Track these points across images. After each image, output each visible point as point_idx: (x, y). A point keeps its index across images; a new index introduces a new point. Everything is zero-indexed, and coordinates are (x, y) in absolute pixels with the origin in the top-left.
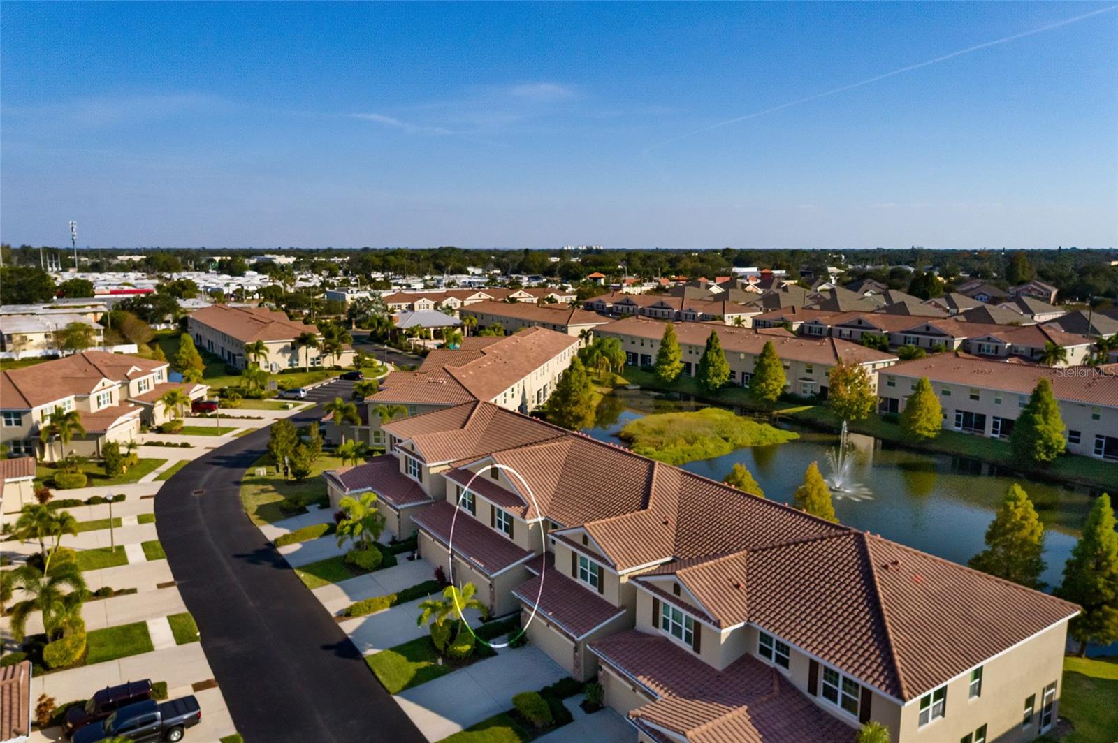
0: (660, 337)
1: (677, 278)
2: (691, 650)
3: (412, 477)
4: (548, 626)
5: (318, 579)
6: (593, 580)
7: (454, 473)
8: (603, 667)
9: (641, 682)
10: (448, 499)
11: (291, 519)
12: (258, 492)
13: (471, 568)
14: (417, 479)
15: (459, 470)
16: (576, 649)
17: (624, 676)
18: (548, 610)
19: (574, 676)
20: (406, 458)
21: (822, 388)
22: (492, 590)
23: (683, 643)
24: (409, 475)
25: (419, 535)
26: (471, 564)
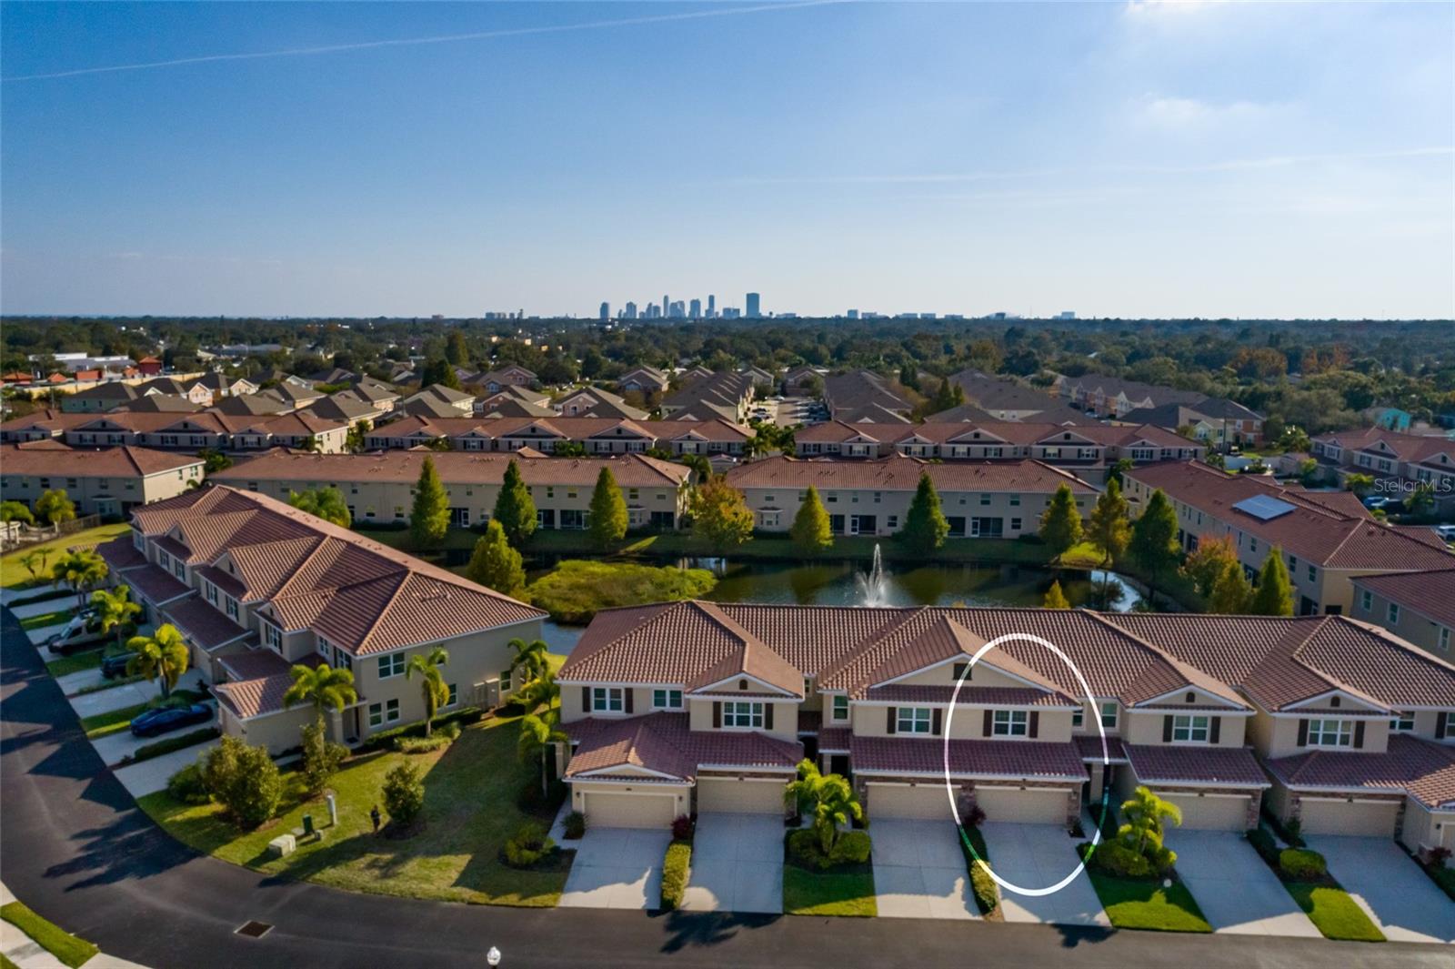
0: (415, 478)
1: (12, 376)
2: (1349, 748)
3: (735, 728)
4: (1201, 795)
5: (851, 902)
6: (1199, 735)
7: (872, 694)
8: (1301, 799)
9: (1370, 787)
10: (859, 731)
11: (577, 873)
12: (377, 872)
13: (1023, 789)
14: (750, 728)
15: (877, 689)
16: (1254, 799)
17: (1334, 795)
18: (1207, 777)
19: (1249, 827)
20: (717, 705)
21: (653, 514)
22: (1074, 798)
23: (1338, 747)
24: (725, 729)
25: (862, 790)
26: (1023, 784)
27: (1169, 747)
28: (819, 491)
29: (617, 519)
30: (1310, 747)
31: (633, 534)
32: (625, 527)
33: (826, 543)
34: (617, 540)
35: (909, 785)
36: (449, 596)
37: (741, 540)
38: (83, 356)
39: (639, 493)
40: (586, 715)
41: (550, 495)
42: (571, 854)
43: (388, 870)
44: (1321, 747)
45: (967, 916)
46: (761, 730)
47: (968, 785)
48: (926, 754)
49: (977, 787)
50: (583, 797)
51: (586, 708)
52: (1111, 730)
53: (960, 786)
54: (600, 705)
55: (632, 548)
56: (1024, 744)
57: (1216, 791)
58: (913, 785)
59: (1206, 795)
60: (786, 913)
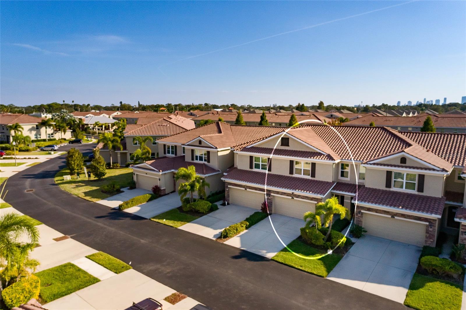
3: (198, 161)
4: (393, 217)
6: (410, 185)
7: (246, 149)
10: (239, 167)
11: (116, 196)
12: (75, 187)
13: (293, 198)
14: (203, 162)
15: (248, 148)
16: (431, 225)
18: (396, 206)
19: (427, 245)
20: (192, 151)
24: (195, 161)
25: (227, 189)
26: (293, 195)
35: (244, 189)
40: (165, 155)
42: (123, 192)
45: (212, 238)
46: (206, 163)
47: (269, 193)
48: (259, 178)
49: (272, 194)
50: (136, 175)
51: (165, 153)
52: (361, 181)
54: (169, 152)
56: (307, 179)
57: (403, 216)
58: (246, 189)
59: (396, 217)
60: (150, 219)
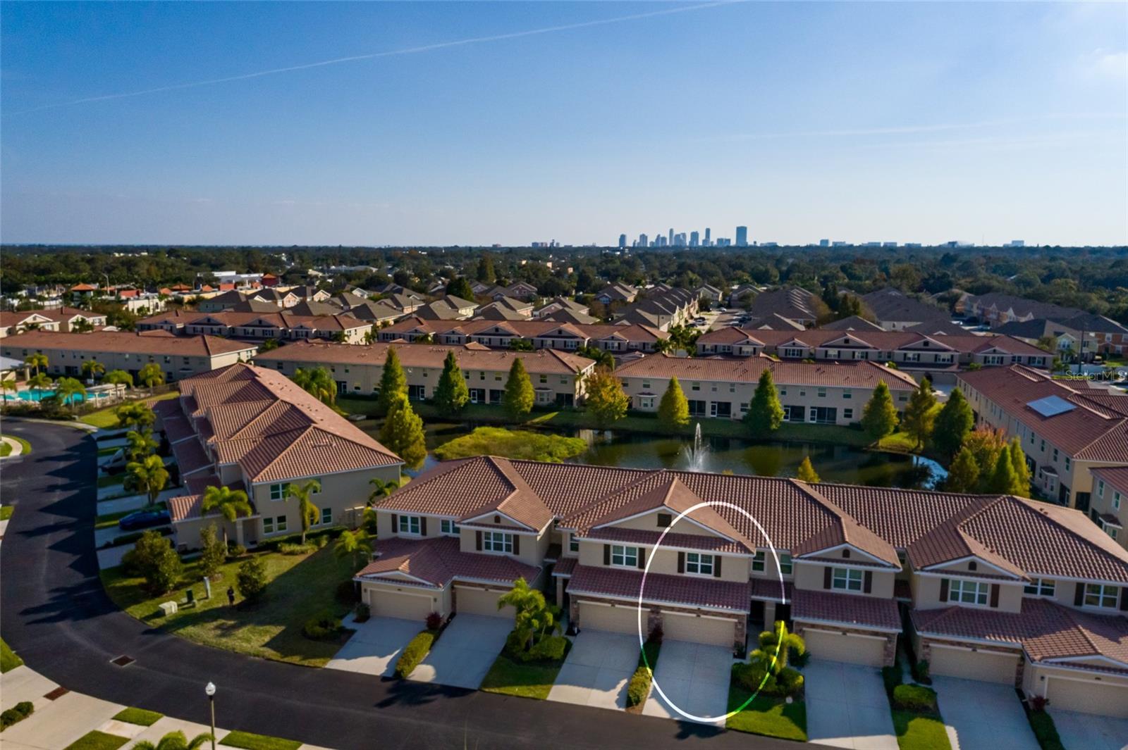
0: (382, 361)
1: (178, 287)
2: (986, 607)
3: (492, 552)
4: (844, 634)
5: (532, 687)
6: (854, 585)
7: (593, 533)
8: (931, 645)
9: (990, 640)
10: (582, 562)
11: (351, 645)
12: (219, 632)
13: (698, 616)
14: (503, 553)
15: (597, 530)
16: (890, 641)
17: (959, 644)
18: (848, 620)
19: (886, 665)
20: (479, 534)
21: (558, 395)
22: (740, 627)
23: (976, 605)
24: (484, 552)
25: (575, 606)
26: (699, 612)
27: (828, 593)
28: (680, 381)
29: (524, 398)
30: (950, 603)
31: (537, 410)
32: (531, 403)
33: (683, 422)
34: (525, 413)
35: (610, 605)
36: (334, 445)
37: (617, 417)
38: (233, 273)
39: (548, 379)
40: (394, 535)
41: (483, 378)
42: (352, 632)
43: (226, 631)
44: (960, 603)
45: (615, 707)
46: (511, 554)
47: (656, 609)
48: (628, 583)
49: (662, 611)
50: (369, 593)
51: (395, 530)
52: (788, 576)
53: (649, 610)
54: (404, 528)
55: (537, 420)
56: (709, 581)
57: (857, 631)
58: (613, 605)
59: (848, 634)
60: (480, 690)
